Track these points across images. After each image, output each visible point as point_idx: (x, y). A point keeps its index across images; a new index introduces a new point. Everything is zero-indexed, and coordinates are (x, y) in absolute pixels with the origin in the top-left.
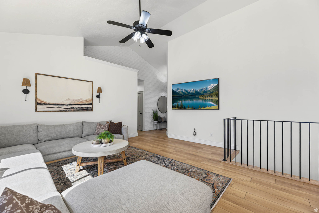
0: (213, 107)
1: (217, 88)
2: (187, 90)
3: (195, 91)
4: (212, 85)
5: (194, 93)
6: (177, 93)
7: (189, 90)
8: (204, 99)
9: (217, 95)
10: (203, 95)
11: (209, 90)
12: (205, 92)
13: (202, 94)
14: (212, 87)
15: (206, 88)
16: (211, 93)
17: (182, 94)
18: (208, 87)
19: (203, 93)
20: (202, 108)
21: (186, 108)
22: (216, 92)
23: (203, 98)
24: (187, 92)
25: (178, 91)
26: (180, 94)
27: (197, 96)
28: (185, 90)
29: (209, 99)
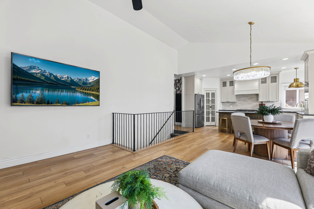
0: (94, 103)
1: (98, 82)
2: (55, 75)
3: (69, 79)
4: (93, 77)
5: (69, 82)
6: (32, 76)
7: (59, 75)
8: (83, 92)
9: (98, 90)
10: (82, 87)
11: (89, 82)
12: (85, 83)
13: (80, 86)
14: (93, 79)
15: (87, 80)
16: (92, 86)
17: (43, 78)
18: (89, 78)
19: (82, 84)
20: (81, 104)
21: (52, 103)
22: (96, 86)
23: (81, 91)
24: (56, 77)
25: (33, 71)
26: (39, 79)
27: (73, 87)
28: (51, 74)
29: (90, 93)
